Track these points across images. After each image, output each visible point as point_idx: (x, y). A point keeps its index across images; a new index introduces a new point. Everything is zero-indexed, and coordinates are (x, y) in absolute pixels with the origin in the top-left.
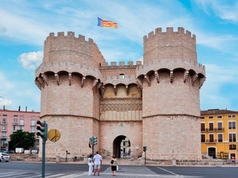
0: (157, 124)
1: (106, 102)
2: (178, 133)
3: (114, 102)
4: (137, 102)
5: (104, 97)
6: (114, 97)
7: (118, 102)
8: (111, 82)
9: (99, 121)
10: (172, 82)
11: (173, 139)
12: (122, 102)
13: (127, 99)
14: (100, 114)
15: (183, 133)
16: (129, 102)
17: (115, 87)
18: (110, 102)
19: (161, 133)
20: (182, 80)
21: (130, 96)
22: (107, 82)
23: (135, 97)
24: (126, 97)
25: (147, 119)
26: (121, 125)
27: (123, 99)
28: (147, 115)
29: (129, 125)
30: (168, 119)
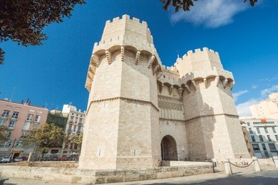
4: (178, 103)
7: (162, 100)
12: (166, 101)
13: (170, 98)
16: (172, 102)
17: (163, 85)
21: (172, 96)
23: (175, 97)
24: (169, 96)
25: (207, 118)
26: (168, 124)
27: (167, 98)
28: (206, 114)
29: (174, 124)
30: (230, 119)
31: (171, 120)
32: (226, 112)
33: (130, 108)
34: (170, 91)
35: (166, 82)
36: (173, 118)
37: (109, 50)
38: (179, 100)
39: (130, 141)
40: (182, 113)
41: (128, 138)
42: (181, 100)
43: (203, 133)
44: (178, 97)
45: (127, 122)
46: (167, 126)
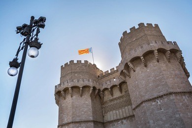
1: (107, 105)
2: (171, 117)
3: (112, 103)
5: (104, 101)
6: (112, 98)
7: (115, 102)
8: (106, 87)
9: (103, 123)
10: (146, 66)
12: (118, 101)
13: (122, 97)
14: (104, 117)
15: (177, 116)
17: (110, 90)
18: (110, 104)
20: (155, 61)
21: (124, 93)
22: (104, 87)
23: (127, 93)
24: (121, 95)
27: (119, 98)
29: (128, 121)
30: (153, 103)
32: (147, 98)
34: (121, 90)
36: (128, 115)
46: (122, 125)
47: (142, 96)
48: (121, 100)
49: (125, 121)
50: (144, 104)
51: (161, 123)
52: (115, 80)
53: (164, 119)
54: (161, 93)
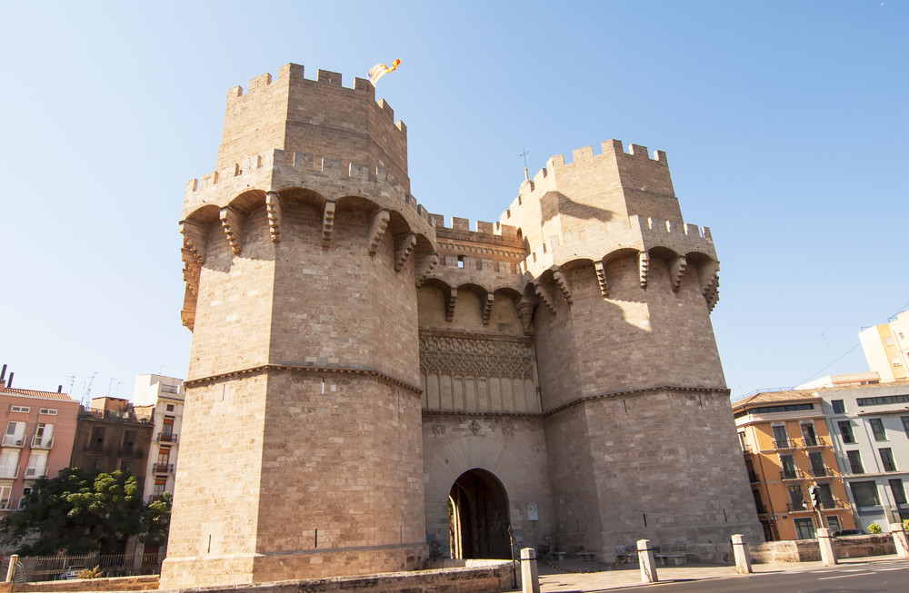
0: (661, 421)
3: (442, 345)
6: (444, 326)
7: (455, 346)
8: (441, 276)
11: (716, 470)
12: (467, 347)
13: (486, 338)
16: (492, 349)
17: (454, 293)
19: (682, 451)
21: (492, 328)
23: (506, 332)
24: (481, 329)
25: (606, 404)
26: (475, 430)
27: (472, 337)
28: (604, 390)
29: (499, 430)
30: (689, 403)
31: (488, 416)
32: (673, 380)
33: (302, 397)
34: (485, 313)
35: (465, 279)
36: (497, 408)
37: (232, 206)
38: (520, 341)
39: (301, 502)
40: (531, 386)
41: (293, 494)
42: (530, 340)
43: (591, 460)
44: (517, 330)
45: (291, 445)
46: (474, 438)
47: (660, 371)
48: (480, 348)
49: (484, 427)
50: (662, 397)
51: (703, 459)
52: (460, 264)
53: (710, 451)
54: (708, 382)
